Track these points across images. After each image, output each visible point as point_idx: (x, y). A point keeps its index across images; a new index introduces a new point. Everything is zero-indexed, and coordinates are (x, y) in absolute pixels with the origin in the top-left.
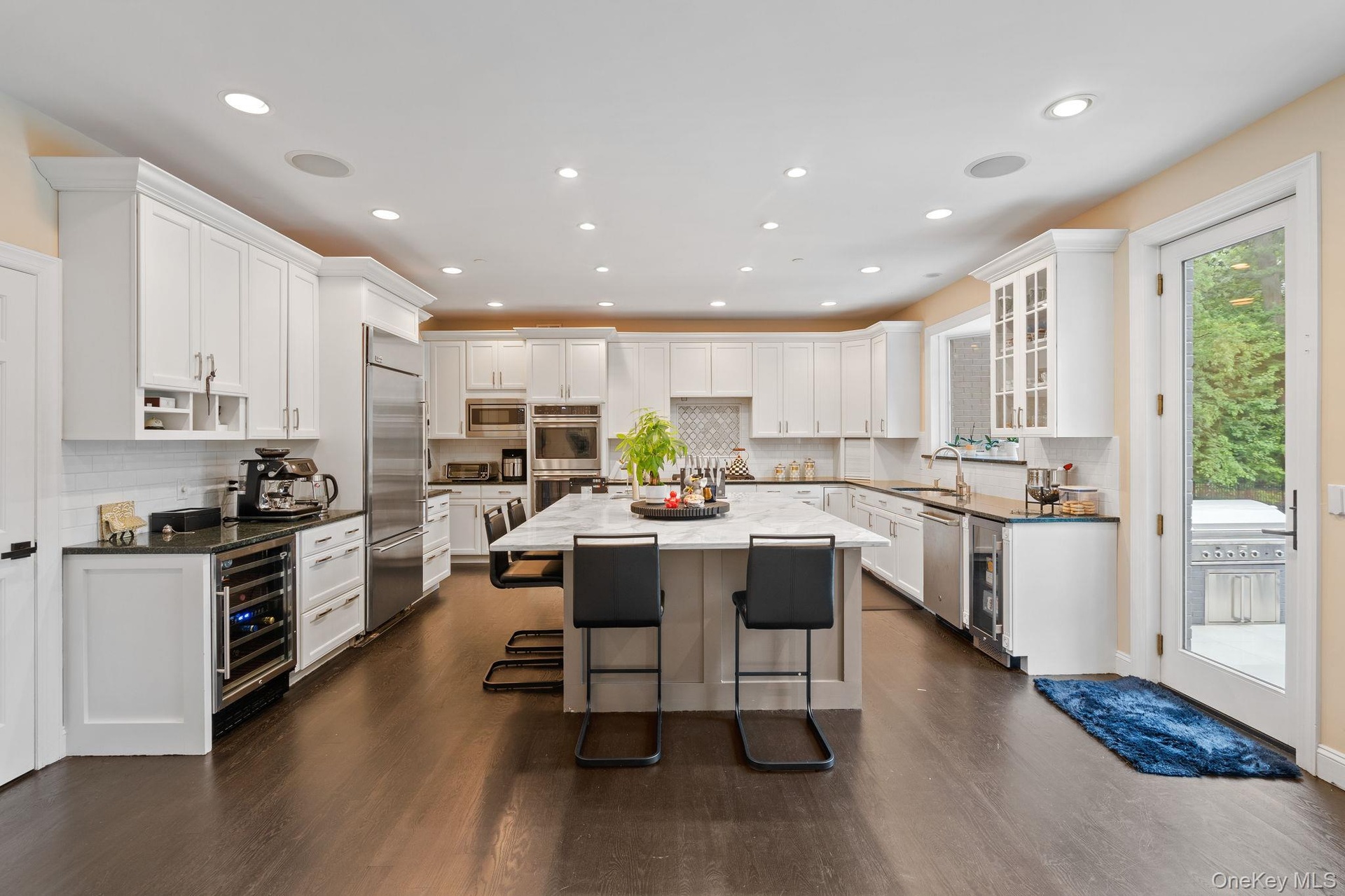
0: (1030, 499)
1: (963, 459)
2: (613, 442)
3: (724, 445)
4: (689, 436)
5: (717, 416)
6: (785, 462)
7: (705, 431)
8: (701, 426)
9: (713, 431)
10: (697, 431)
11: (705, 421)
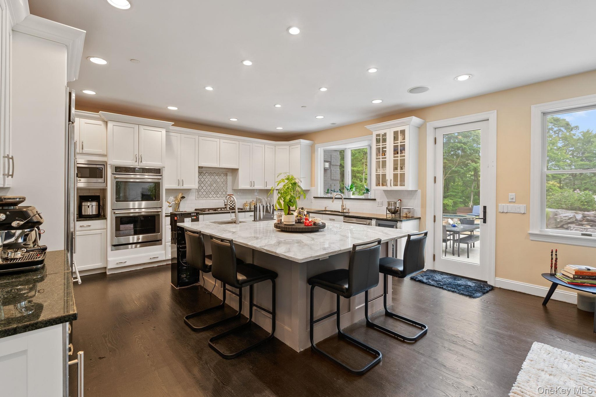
0: (388, 212)
1: (344, 198)
2: (169, 191)
3: (220, 193)
4: (202, 188)
5: (217, 177)
6: (249, 200)
7: (211, 185)
8: (209, 183)
9: (215, 185)
10: (207, 185)
11: (211, 180)
